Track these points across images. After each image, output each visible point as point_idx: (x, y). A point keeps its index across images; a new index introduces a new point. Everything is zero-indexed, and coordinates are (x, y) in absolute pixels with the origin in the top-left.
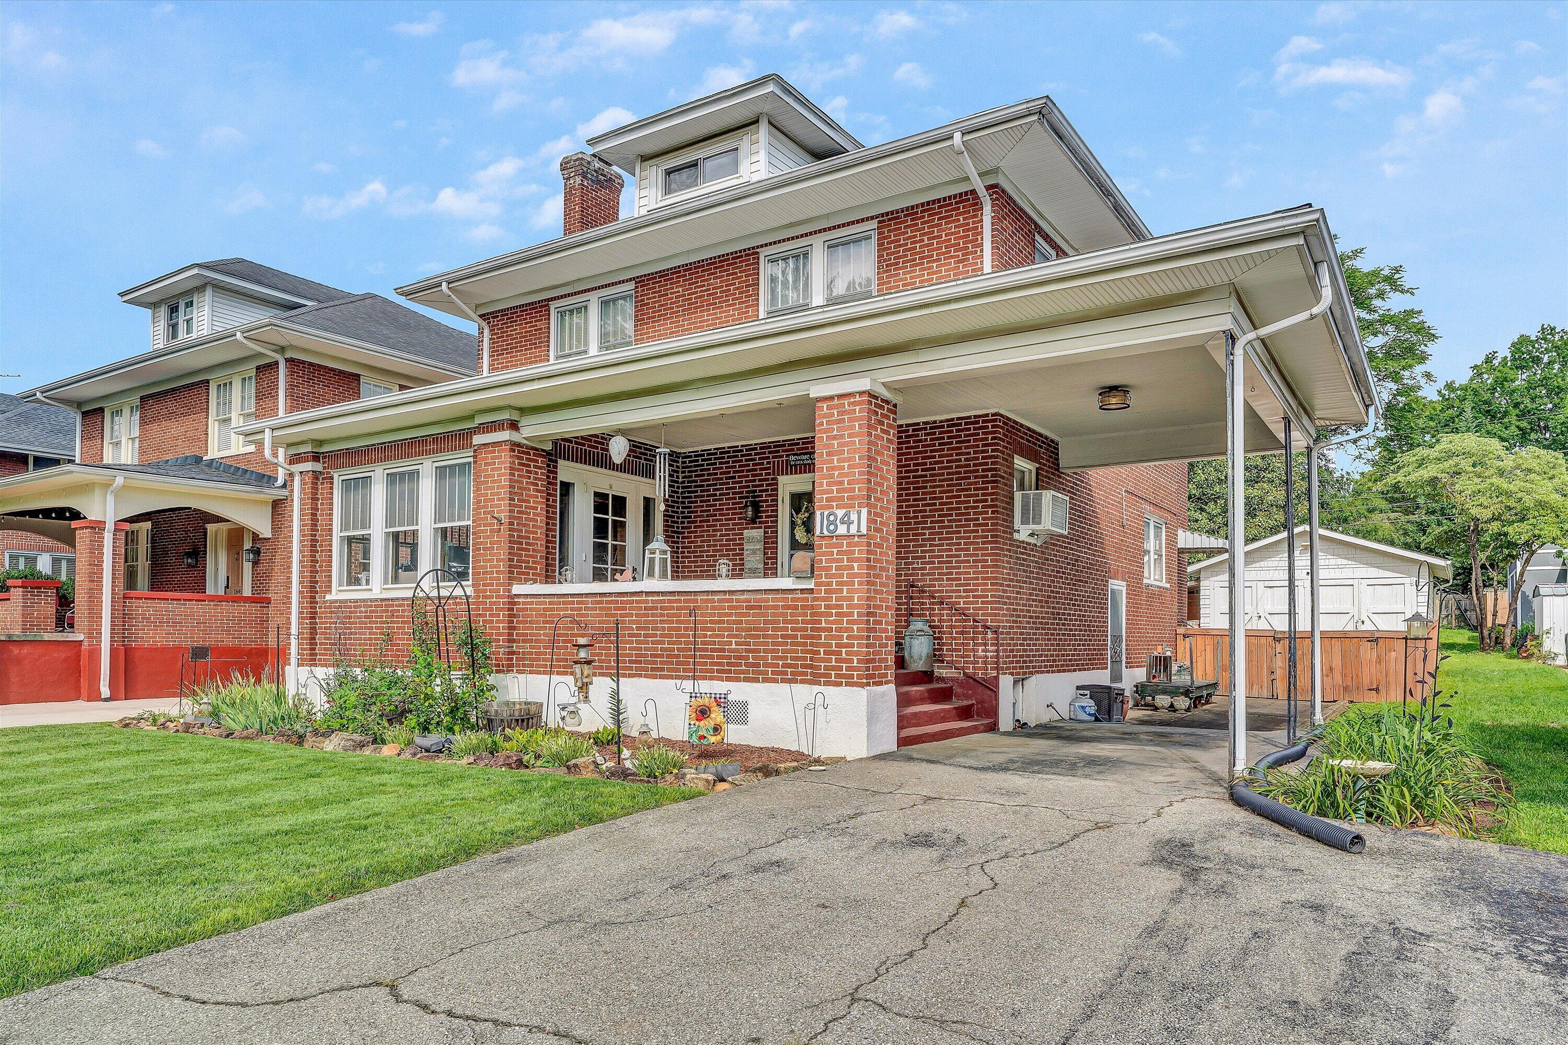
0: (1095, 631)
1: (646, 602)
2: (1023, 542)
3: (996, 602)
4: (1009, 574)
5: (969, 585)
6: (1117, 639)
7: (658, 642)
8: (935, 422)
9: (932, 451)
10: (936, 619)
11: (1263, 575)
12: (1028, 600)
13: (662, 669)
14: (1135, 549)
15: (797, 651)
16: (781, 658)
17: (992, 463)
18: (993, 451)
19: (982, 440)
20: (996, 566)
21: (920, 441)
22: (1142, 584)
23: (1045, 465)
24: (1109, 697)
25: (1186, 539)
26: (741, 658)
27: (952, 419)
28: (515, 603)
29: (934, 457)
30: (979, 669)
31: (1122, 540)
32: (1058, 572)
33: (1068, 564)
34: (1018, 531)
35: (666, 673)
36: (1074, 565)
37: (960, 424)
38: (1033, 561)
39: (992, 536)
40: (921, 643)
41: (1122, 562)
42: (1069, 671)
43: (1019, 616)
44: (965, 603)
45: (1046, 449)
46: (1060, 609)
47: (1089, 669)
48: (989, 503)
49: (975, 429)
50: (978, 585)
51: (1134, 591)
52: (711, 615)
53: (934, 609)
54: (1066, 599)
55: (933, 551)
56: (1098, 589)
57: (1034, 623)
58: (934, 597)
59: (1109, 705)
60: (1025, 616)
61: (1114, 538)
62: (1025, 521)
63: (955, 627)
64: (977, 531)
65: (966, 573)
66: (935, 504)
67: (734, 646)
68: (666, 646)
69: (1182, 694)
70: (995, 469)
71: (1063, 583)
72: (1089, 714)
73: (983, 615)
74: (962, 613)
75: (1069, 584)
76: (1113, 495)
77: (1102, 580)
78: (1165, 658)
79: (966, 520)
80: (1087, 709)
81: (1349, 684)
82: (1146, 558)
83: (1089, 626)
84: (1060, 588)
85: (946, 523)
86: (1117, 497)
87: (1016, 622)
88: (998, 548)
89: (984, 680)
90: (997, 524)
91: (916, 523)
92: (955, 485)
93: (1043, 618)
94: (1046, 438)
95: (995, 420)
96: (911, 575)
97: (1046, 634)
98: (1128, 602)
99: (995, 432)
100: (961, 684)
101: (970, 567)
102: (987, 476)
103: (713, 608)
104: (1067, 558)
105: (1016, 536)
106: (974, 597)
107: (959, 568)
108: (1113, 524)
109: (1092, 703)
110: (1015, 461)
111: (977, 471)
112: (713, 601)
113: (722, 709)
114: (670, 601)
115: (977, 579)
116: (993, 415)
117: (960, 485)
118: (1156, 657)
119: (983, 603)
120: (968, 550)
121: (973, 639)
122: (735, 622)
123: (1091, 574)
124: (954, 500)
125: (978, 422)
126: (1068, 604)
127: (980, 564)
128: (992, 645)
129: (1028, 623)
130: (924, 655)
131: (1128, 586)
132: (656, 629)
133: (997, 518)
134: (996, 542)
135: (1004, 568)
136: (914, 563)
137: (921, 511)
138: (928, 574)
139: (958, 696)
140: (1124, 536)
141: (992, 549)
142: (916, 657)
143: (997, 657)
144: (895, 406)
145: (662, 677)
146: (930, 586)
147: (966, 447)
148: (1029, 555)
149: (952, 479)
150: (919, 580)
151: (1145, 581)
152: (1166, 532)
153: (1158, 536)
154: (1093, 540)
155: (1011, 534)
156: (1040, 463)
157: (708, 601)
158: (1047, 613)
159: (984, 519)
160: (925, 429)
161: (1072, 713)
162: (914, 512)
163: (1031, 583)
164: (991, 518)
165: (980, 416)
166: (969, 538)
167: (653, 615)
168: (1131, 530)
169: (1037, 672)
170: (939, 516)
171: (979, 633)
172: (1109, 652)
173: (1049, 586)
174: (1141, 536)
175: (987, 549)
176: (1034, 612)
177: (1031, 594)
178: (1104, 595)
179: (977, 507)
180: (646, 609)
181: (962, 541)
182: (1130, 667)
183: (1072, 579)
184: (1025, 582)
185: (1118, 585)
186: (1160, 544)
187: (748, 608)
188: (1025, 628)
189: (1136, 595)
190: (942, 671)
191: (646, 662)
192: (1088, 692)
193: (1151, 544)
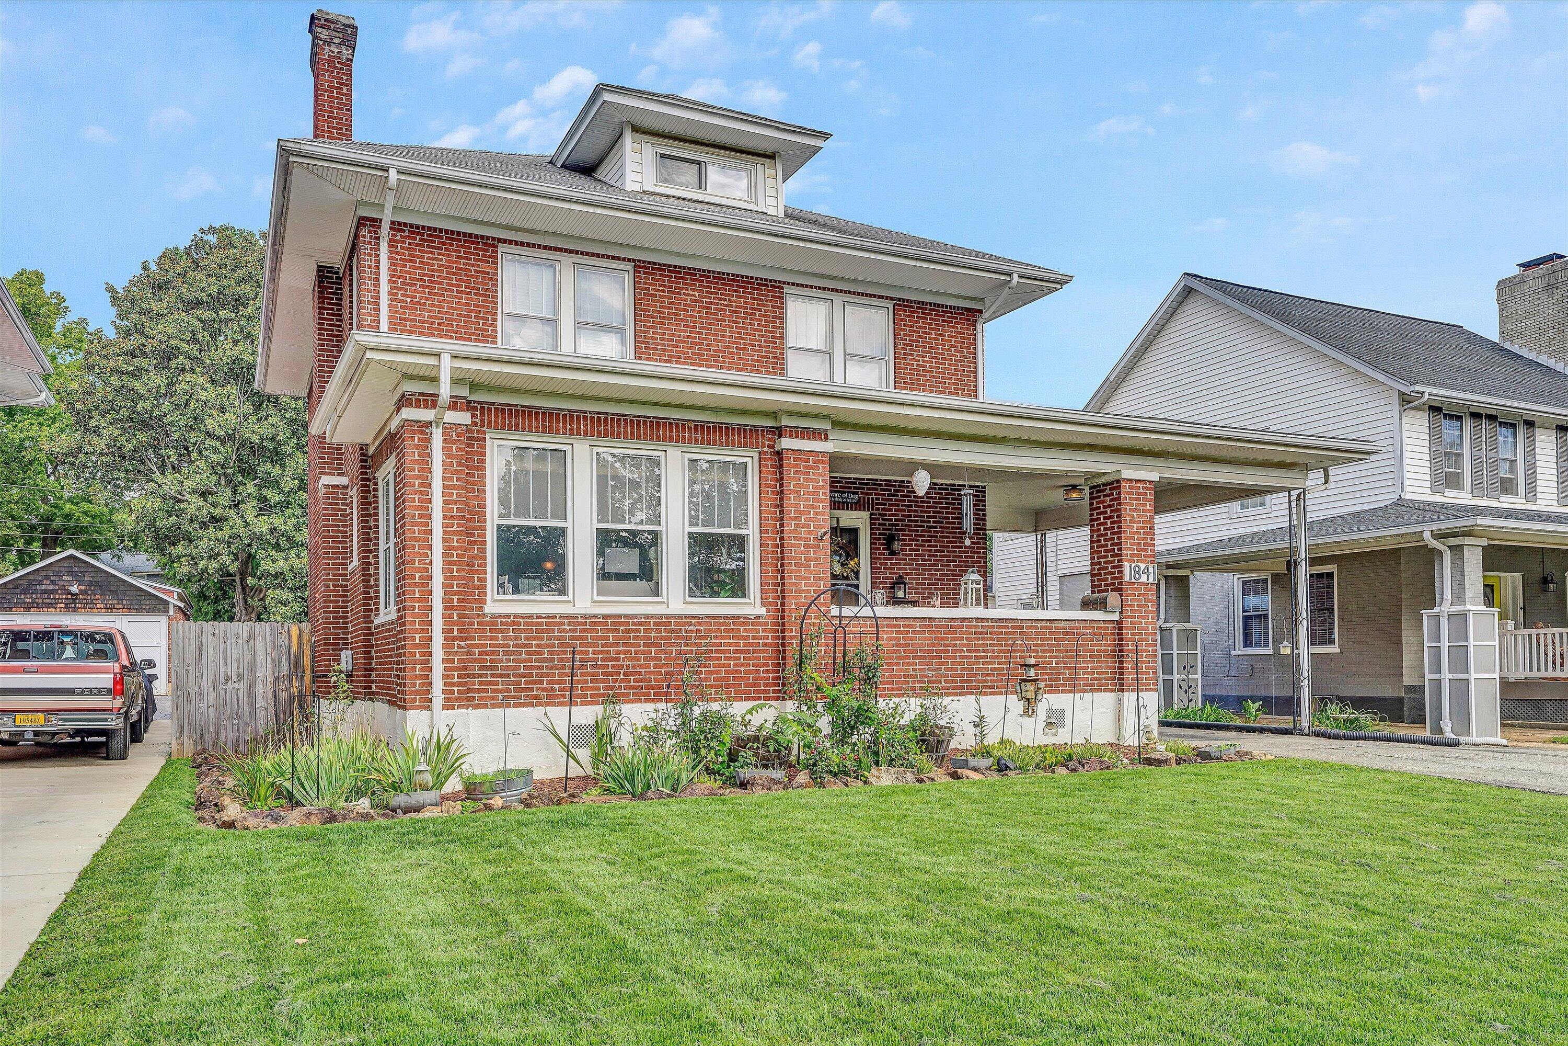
1: (976, 627)
7: (990, 663)
13: (993, 687)
15: (1101, 668)
16: (1090, 673)
26: (1059, 674)
35: (996, 690)
52: (1034, 639)
67: (1054, 665)
68: (996, 666)
103: (1036, 633)
112: (1036, 627)
114: (998, 627)
122: (1054, 645)
132: (987, 651)
145: (992, 694)
157: (1032, 627)
167: (983, 639)
180: (976, 633)
187: (1064, 634)
191: (977, 681)
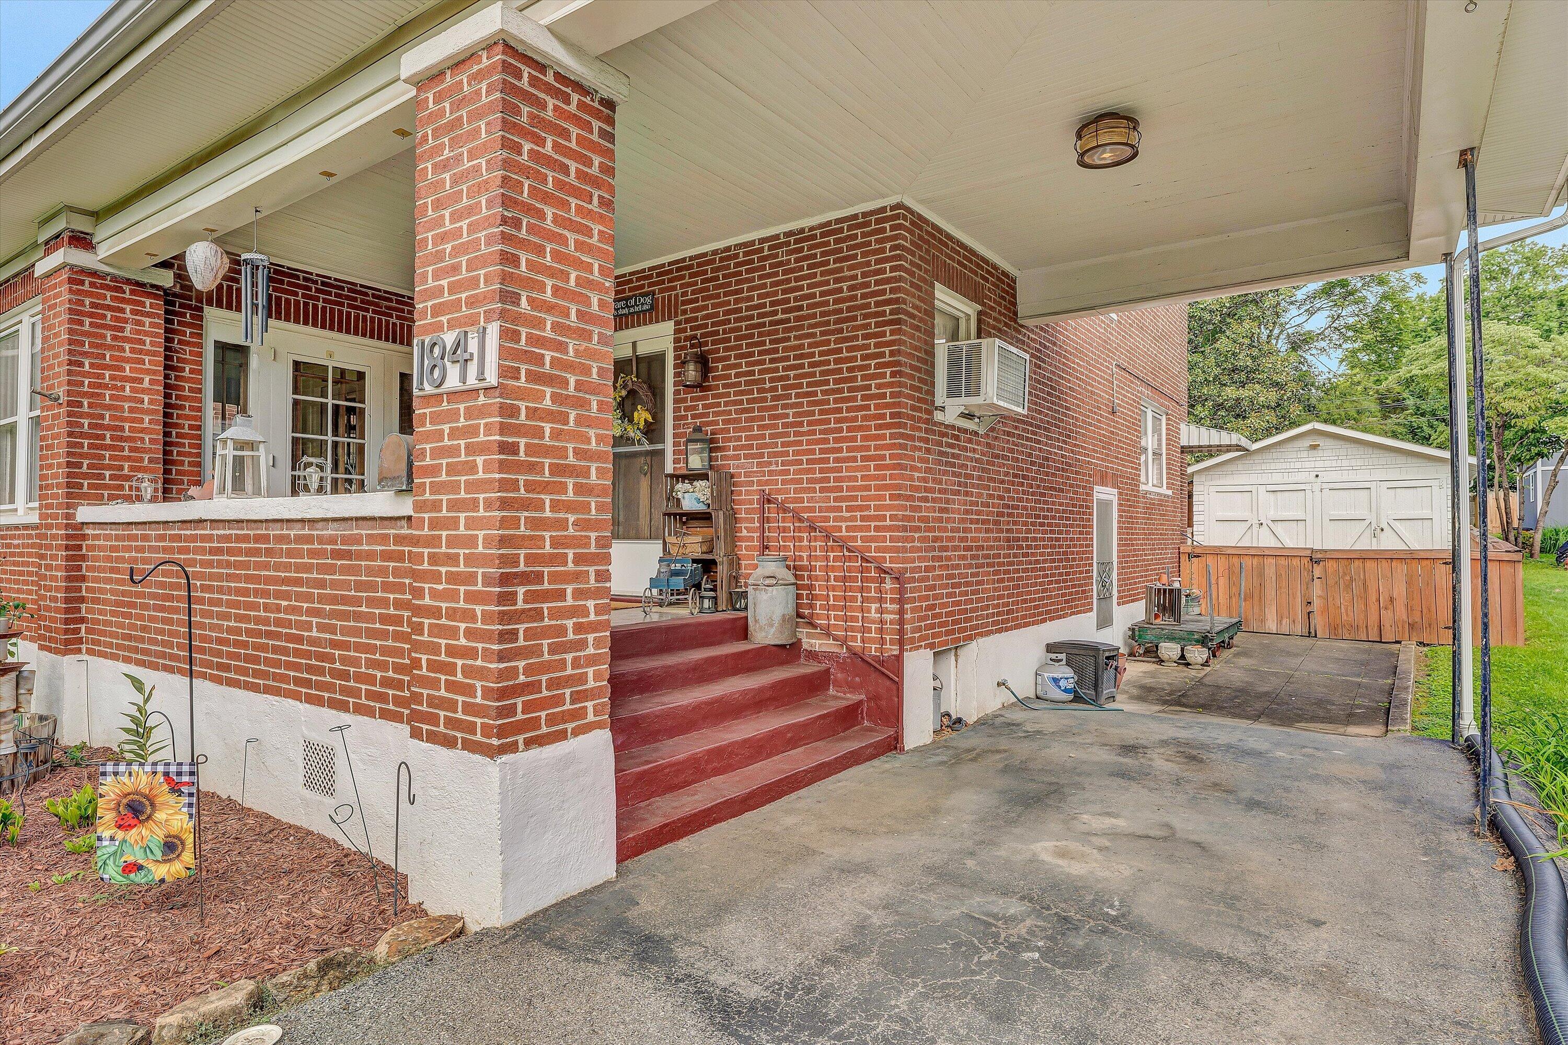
0: (1074, 560)
1: (211, 538)
2: (953, 427)
3: (897, 529)
4: (925, 480)
5: (855, 498)
6: (1105, 566)
7: (224, 617)
8: (802, 231)
9: (797, 279)
10: (805, 555)
11: (1265, 479)
12: (962, 521)
13: (229, 668)
14: (1129, 445)
16: (380, 666)
17: (892, 290)
18: (893, 269)
19: (875, 252)
20: (902, 467)
21: (781, 264)
22: (1138, 491)
23: (992, 308)
24: (1096, 663)
25: (1191, 435)
26: (324, 658)
27: (829, 223)
28: (84, 537)
29: (801, 288)
30: (872, 641)
31: (1112, 433)
32: (1015, 476)
33: (1033, 463)
34: (942, 409)
35: (232, 675)
36: (1042, 466)
37: (841, 230)
38: (971, 460)
39: (892, 416)
40: (772, 598)
41: (1112, 462)
42: (1034, 623)
43: (945, 549)
44: (848, 529)
45: (994, 284)
46: (1018, 531)
47: (1064, 616)
48: (887, 359)
49: (864, 235)
50: (868, 498)
51: (1128, 500)
52: (286, 567)
53: (801, 539)
54: (1029, 516)
55: (800, 443)
56: (1078, 500)
57: (973, 557)
58: (801, 520)
59: (1096, 674)
60: (955, 548)
61: (1100, 428)
62: (953, 393)
63: (833, 569)
64: (868, 408)
65: (850, 479)
66: (802, 366)
67: (315, 633)
68: (232, 624)
69: (1197, 641)
70: (897, 301)
71: (1024, 492)
72: (1066, 691)
73: (878, 549)
74: (842, 544)
75: (1033, 494)
76: (1099, 369)
77: (1084, 488)
78: (1171, 591)
79: (850, 390)
80: (1063, 683)
81: (1418, 619)
82: (1143, 458)
83: (1065, 553)
84: (1020, 500)
85: (820, 397)
86: (1105, 373)
87: (940, 559)
88: (902, 436)
89: (878, 662)
90: (899, 395)
91: (774, 398)
92: (832, 332)
93: (991, 548)
94: (995, 267)
95: (897, 217)
96: (767, 483)
97: (996, 573)
98: (1121, 516)
99: (896, 237)
100: (842, 666)
101: (857, 469)
102: (883, 313)
103: (288, 554)
104: (1030, 455)
105: (938, 416)
106: (863, 518)
107: (840, 470)
108: (1099, 409)
109: (1068, 672)
110: (937, 294)
111: (868, 306)
112: (289, 539)
113: (186, 800)
114: (237, 539)
115: (868, 488)
116: (893, 208)
117: (841, 331)
118: (1159, 590)
119: (877, 528)
120: (854, 439)
121: (862, 589)
122: (316, 584)
123: (1068, 478)
124: (831, 358)
125: (867, 224)
126: (1033, 524)
127: (872, 464)
128: (892, 601)
129: (963, 558)
130: (777, 618)
131: (1120, 494)
132: (222, 590)
133: (900, 384)
134: (899, 425)
135: (914, 468)
136: (770, 463)
137: (781, 379)
138: (793, 481)
139: (837, 684)
140: (1114, 427)
141: (892, 436)
142: (763, 621)
143: (901, 622)
144: (610, 105)
145: (228, 683)
146: (796, 500)
147: (851, 268)
148: (965, 449)
149: (827, 323)
150: (779, 491)
151: (1143, 487)
152: (1167, 424)
153: (1157, 430)
154: (1070, 431)
155: (929, 412)
156: (983, 304)
157: (282, 539)
158: (997, 539)
159: (879, 386)
160: (788, 244)
161: (1039, 688)
162: (772, 380)
163: (967, 494)
164: (891, 385)
165: (872, 213)
166: (855, 419)
167: (218, 564)
168: (1125, 420)
169: (981, 635)
170: (809, 385)
171: (873, 580)
172: (1095, 587)
173: (1001, 498)
174: (1136, 427)
175: (883, 437)
176: (974, 539)
177: (967, 512)
178: (1088, 507)
179: (868, 367)
180: (210, 552)
181: (844, 426)
182: (1124, 603)
183: (1038, 487)
184: (958, 493)
185: (1105, 493)
186: (1160, 440)
187: (334, 554)
188: (957, 567)
189: (1130, 506)
190: (812, 642)
191: (211, 651)
192: (1063, 656)
193: (1149, 442)
